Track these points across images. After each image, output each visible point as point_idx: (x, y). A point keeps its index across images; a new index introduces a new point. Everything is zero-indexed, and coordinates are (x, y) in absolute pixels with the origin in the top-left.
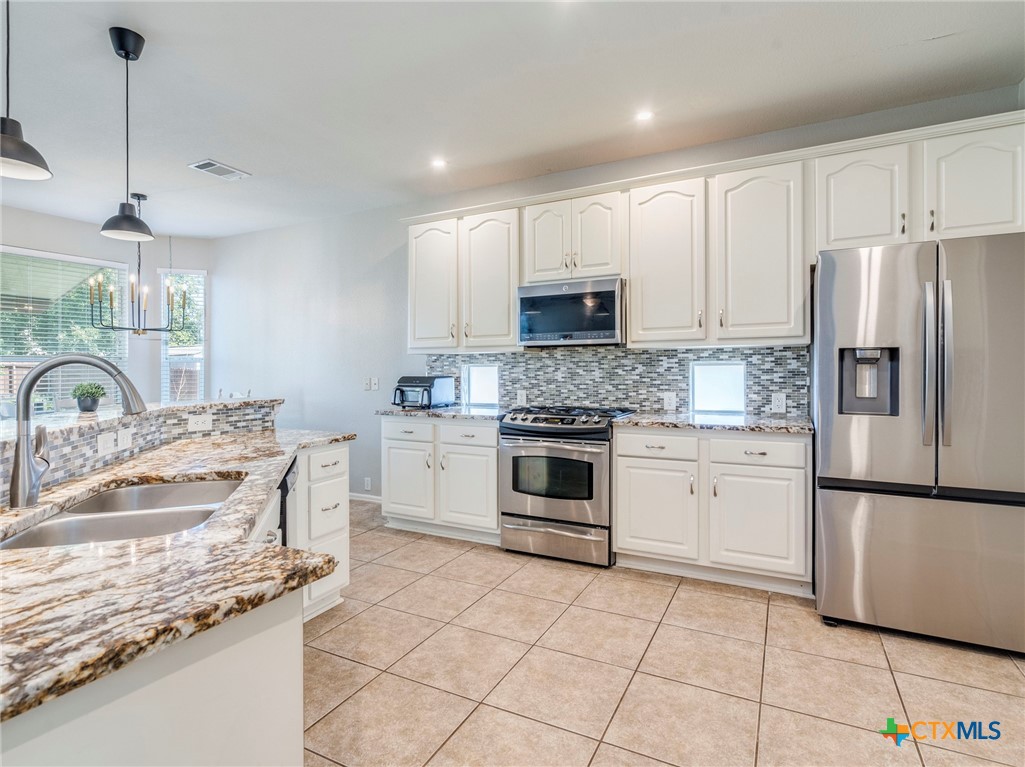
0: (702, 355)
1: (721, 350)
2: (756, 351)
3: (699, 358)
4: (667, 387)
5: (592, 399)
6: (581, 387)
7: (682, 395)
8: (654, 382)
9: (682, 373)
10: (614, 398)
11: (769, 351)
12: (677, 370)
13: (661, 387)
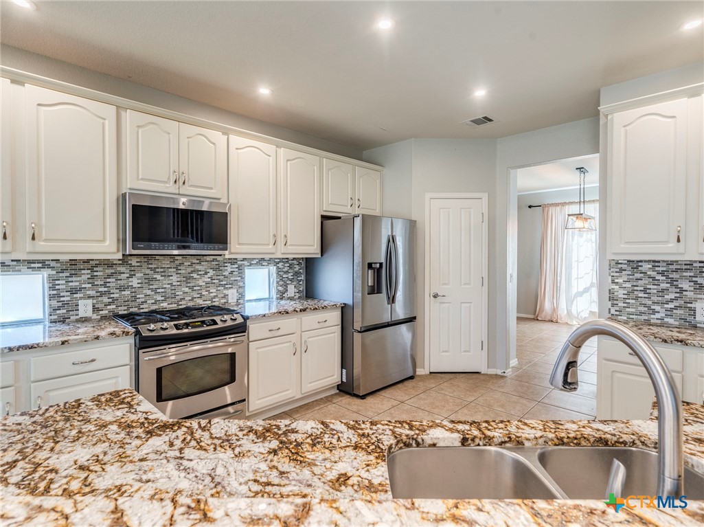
0: (252, 262)
1: (263, 259)
2: (281, 260)
3: (251, 265)
4: (230, 286)
5: (170, 301)
6: (158, 291)
7: (240, 290)
8: (222, 283)
9: (240, 275)
10: (190, 298)
11: (287, 260)
12: (237, 273)
13: (227, 286)
